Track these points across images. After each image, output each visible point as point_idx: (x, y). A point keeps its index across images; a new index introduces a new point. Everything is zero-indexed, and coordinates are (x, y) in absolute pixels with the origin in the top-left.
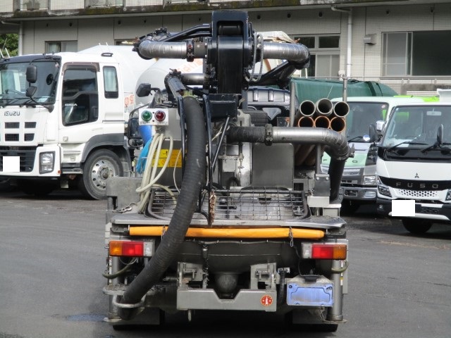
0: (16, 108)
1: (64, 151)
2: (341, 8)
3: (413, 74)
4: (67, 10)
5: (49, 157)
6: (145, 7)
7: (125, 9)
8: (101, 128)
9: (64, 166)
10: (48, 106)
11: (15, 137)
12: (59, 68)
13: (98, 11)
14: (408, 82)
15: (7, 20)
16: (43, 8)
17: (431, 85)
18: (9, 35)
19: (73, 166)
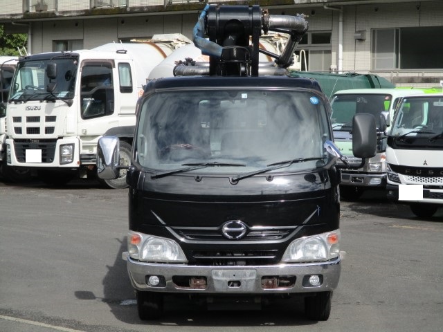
0: (37, 103)
1: (83, 143)
2: (332, 7)
3: (402, 68)
4: (74, 11)
5: (68, 149)
6: (147, 7)
7: (128, 10)
8: (117, 121)
9: (83, 157)
10: (67, 101)
11: (36, 130)
12: (77, 64)
13: (103, 12)
14: (397, 75)
15: (17, 21)
16: (50, 9)
17: (418, 77)
18: (15, 35)
19: (92, 157)
